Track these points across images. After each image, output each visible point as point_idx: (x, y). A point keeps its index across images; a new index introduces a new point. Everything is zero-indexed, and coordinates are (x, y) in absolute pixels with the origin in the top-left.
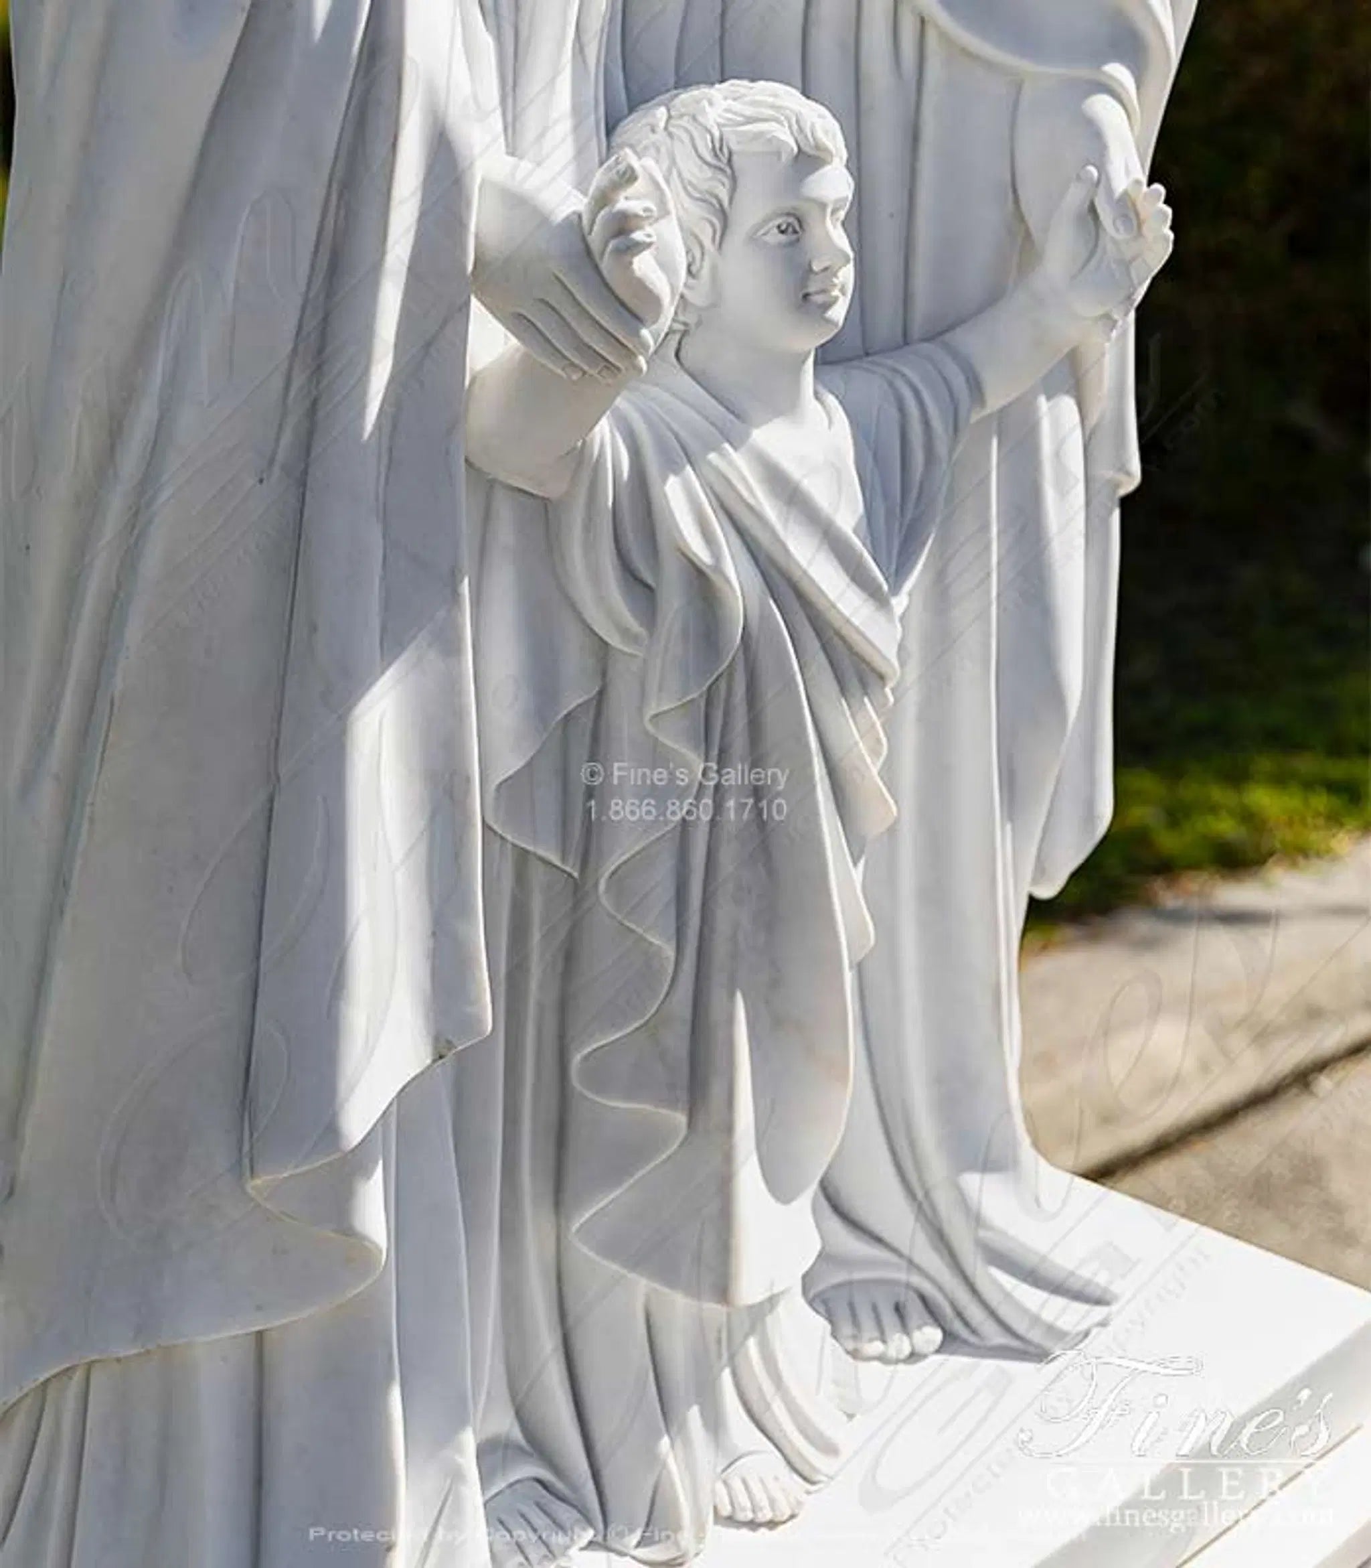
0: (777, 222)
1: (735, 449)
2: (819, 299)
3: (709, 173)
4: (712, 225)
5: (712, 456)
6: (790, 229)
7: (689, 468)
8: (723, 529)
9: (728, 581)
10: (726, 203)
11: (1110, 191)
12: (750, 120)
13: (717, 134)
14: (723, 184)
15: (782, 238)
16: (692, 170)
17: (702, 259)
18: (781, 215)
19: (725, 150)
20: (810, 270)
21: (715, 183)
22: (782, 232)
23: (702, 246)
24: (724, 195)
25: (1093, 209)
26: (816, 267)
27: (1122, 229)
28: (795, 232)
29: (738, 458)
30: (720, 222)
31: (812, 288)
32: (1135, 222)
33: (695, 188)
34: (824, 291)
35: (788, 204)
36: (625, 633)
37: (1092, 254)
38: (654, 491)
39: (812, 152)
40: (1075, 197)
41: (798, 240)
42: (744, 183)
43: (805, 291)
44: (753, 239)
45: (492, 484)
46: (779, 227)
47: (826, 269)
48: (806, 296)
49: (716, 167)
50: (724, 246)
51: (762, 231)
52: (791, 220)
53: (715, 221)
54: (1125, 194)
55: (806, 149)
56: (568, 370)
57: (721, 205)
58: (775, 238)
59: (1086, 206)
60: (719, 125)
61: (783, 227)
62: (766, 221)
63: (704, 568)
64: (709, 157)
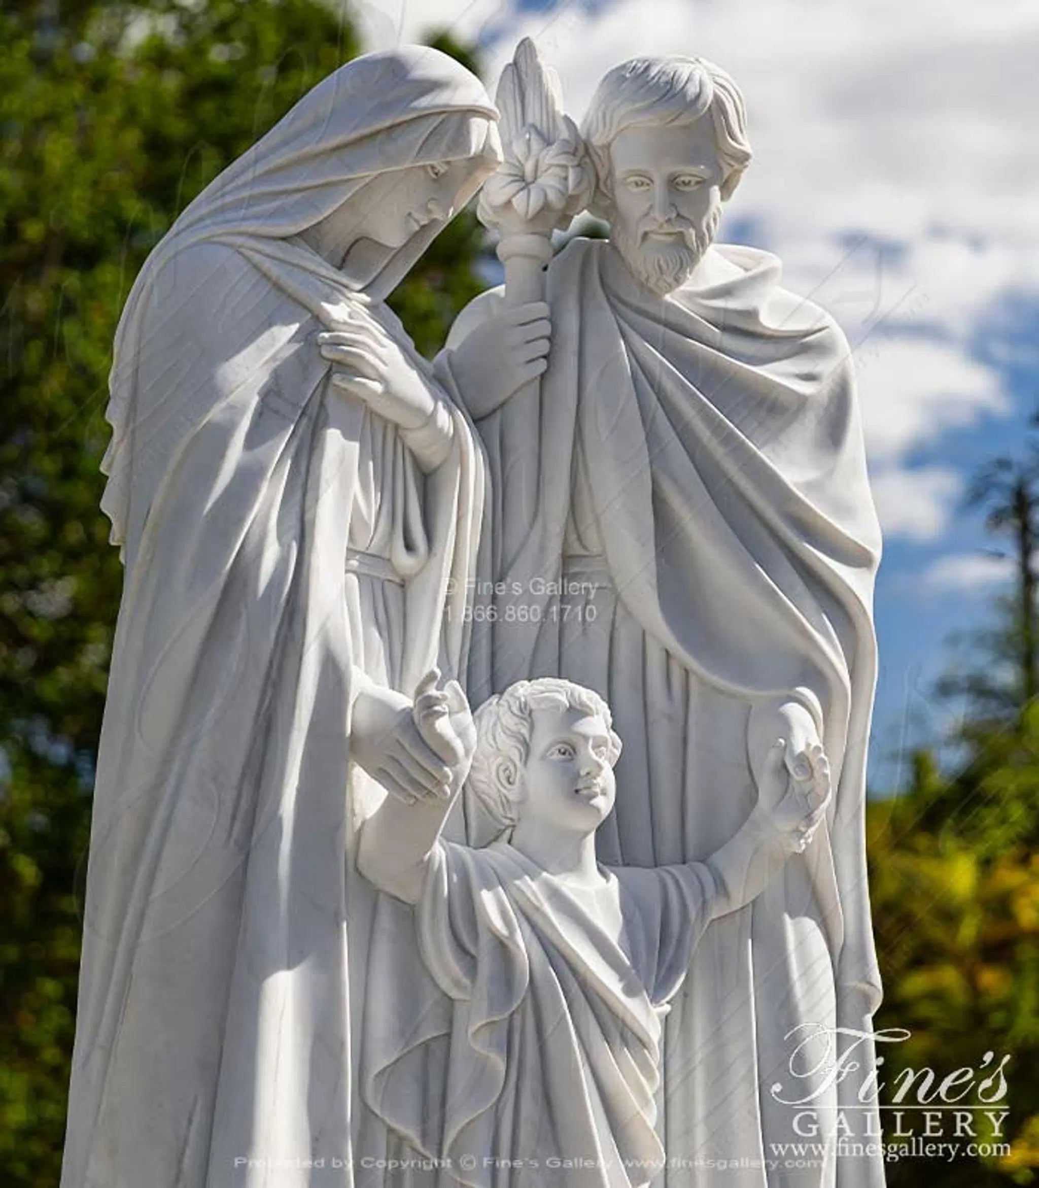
0: (559, 746)
1: (532, 879)
2: (585, 792)
3: (516, 720)
4: (520, 750)
5: (517, 882)
6: (567, 753)
7: (500, 888)
8: (518, 920)
9: (518, 946)
10: (528, 739)
11: (792, 751)
12: (543, 692)
13: (523, 699)
14: (525, 726)
15: (563, 757)
16: (509, 721)
17: (516, 771)
18: (560, 742)
19: (528, 708)
20: (579, 775)
21: (520, 726)
22: (564, 754)
23: (515, 766)
24: (525, 731)
25: (784, 766)
26: (583, 773)
27: (800, 773)
28: (570, 754)
29: (534, 886)
30: (524, 749)
31: (580, 786)
32: (810, 770)
33: (509, 730)
34: (589, 788)
35: (564, 736)
36: (457, 984)
37: (786, 791)
38: (475, 896)
39: (578, 707)
40: (772, 756)
41: (572, 760)
42: (539, 725)
43: (575, 788)
44: (543, 758)
45: (378, 892)
46: (560, 751)
47: (588, 774)
48: (577, 791)
49: (522, 718)
50: (529, 763)
51: (550, 752)
52: (566, 747)
53: (520, 746)
54: (802, 754)
55: (573, 704)
56: (408, 798)
57: (524, 738)
58: (557, 757)
59: (779, 763)
60: (524, 696)
61: (563, 750)
62: (551, 745)
63: (503, 938)
64: (519, 713)
